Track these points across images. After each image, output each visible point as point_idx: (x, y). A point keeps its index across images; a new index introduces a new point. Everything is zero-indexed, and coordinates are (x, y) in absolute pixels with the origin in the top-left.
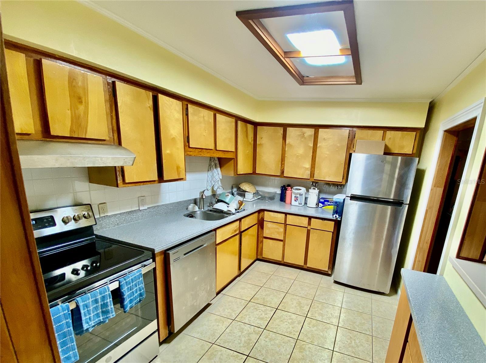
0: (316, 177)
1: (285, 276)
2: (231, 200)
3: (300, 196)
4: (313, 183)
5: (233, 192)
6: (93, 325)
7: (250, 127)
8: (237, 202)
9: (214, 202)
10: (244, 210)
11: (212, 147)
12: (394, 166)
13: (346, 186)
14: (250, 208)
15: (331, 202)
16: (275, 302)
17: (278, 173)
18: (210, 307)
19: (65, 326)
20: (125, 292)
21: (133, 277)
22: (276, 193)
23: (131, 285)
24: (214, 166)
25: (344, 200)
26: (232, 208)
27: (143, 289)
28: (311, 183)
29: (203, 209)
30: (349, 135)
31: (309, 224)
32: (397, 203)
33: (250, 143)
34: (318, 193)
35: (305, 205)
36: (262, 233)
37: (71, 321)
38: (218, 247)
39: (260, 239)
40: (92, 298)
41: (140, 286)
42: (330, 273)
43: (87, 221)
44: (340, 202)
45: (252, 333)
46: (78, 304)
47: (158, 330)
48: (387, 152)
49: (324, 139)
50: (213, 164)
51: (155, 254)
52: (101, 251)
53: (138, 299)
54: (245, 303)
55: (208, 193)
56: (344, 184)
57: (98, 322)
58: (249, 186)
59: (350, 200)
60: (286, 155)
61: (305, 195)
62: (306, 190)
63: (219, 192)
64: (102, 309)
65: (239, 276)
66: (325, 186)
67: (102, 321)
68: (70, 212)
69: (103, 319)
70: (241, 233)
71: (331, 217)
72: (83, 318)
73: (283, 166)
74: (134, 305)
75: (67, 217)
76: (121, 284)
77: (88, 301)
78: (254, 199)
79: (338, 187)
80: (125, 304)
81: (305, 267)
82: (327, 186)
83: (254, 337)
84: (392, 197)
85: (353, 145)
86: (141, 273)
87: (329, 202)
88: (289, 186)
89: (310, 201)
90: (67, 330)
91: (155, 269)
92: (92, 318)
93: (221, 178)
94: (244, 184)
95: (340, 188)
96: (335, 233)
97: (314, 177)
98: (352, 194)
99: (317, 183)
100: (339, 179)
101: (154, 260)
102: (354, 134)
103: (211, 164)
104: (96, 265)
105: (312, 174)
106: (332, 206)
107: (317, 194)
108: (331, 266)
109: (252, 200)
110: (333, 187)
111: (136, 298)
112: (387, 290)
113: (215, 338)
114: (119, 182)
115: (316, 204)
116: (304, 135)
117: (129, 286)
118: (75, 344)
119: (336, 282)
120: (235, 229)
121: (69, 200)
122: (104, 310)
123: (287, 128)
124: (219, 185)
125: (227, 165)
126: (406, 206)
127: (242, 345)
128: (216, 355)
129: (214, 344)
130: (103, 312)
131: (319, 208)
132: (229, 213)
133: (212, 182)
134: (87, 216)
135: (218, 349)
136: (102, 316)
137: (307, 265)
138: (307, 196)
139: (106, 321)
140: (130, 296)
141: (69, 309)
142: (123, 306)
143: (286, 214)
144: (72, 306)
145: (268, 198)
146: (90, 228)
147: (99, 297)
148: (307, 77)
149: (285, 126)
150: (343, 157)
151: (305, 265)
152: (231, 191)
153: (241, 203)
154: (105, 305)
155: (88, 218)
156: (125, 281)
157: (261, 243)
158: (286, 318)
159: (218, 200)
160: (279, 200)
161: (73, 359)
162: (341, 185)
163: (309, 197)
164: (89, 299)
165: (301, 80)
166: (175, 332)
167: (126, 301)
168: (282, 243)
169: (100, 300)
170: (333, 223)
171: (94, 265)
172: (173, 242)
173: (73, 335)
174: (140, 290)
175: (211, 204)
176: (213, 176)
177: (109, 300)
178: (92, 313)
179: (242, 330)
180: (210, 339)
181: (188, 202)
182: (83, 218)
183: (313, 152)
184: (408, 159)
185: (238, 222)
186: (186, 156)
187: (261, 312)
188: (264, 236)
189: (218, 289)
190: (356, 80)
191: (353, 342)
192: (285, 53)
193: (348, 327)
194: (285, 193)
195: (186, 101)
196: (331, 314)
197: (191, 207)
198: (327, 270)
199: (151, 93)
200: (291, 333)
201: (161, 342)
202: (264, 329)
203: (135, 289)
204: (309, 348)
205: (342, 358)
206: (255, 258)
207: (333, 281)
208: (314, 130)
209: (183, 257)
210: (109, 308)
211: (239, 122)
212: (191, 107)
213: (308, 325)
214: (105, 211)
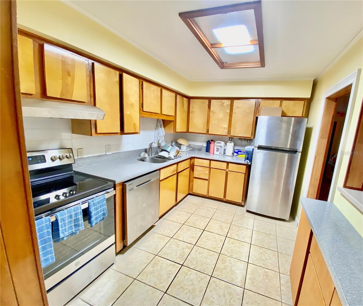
0: (232, 134)
1: (210, 207)
2: (171, 150)
3: (220, 148)
4: (229, 139)
5: (173, 145)
6: (67, 235)
7: (185, 100)
8: (175, 151)
9: (159, 152)
10: (180, 157)
11: (159, 112)
12: (289, 124)
13: (254, 141)
14: (184, 156)
15: (243, 152)
16: (203, 225)
17: (205, 131)
18: (154, 228)
19: (46, 234)
20: (93, 211)
21: (99, 200)
22: (202, 146)
23: (97, 206)
24: (160, 126)
25: (253, 149)
26: (172, 155)
27: (106, 210)
28: (228, 139)
29: (151, 156)
30: (255, 104)
31: (227, 167)
32: (293, 152)
33: (185, 111)
34: (233, 145)
35: (224, 154)
36: (192, 174)
37: (51, 231)
38: (161, 183)
39: (191, 179)
40: (68, 214)
41: (104, 207)
42: (243, 204)
43: (68, 160)
44: (250, 151)
45: (186, 248)
46: (57, 217)
47: (115, 243)
48: (284, 115)
49: (238, 107)
50: (159, 124)
51: (116, 184)
52: (77, 183)
53: (102, 217)
54: (180, 225)
55: (155, 145)
56: (253, 138)
57: (71, 233)
58: (184, 141)
59: (258, 149)
60: (210, 119)
61: (224, 148)
62: (225, 143)
63: (163, 144)
64: (74, 223)
65: (175, 205)
66: (238, 140)
67: (74, 232)
68: (57, 153)
69: (75, 231)
70: (178, 173)
71: (243, 162)
72: (60, 229)
73: (208, 126)
74: (98, 221)
75: (54, 157)
76: (90, 205)
77: (64, 216)
78: (187, 150)
79: (248, 141)
80: (92, 220)
81: (224, 200)
82: (240, 141)
83: (187, 251)
84: (288, 147)
85: (258, 111)
86: (105, 198)
87: (241, 152)
88: (212, 141)
89: (227, 151)
90: (48, 237)
91: (115, 196)
92: (67, 229)
93: (164, 135)
94: (179, 139)
95: (249, 142)
96: (247, 174)
97: (230, 134)
98: (258, 145)
99: (232, 138)
100: (249, 135)
101: (115, 189)
102: (259, 103)
103: (158, 125)
105: (229, 132)
106: (245, 155)
108: (244, 199)
109: (185, 151)
110: (244, 141)
111: (100, 217)
112: (287, 217)
113: (157, 251)
114: (93, 132)
115: (232, 154)
116: (223, 104)
117: (96, 207)
118: (53, 249)
119: (248, 211)
120: (174, 170)
121: (57, 145)
122: (76, 223)
123: (212, 100)
124: (163, 140)
125: (169, 126)
126: (299, 154)
127: (177, 256)
128: (158, 264)
129: (156, 255)
130: (75, 225)
131: (234, 157)
132: (169, 159)
133: (158, 137)
134: (68, 156)
135: (160, 260)
136: (75, 228)
137: (226, 198)
138: (225, 148)
139: (77, 233)
140: (96, 214)
141: (50, 221)
142: (90, 222)
143: (210, 160)
144: (53, 219)
145: (197, 149)
146: (70, 165)
147: (73, 213)
148: (226, 63)
149: (210, 99)
150: (251, 119)
151: (224, 199)
152: (171, 144)
153: (178, 152)
154: (77, 220)
155: (69, 158)
156: (93, 203)
157: (192, 182)
158: (211, 237)
159: (162, 150)
160: (205, 151)
161: (51, 261)
162: (250, 140)
163: (227, 148)
164: (66, 214)
165: (222, 65)
166: (128, 245)
167: (93, 217)
168: (207, 182)
169: (73, 216)
170: (245, 166)
171: (72, 192)
172: (129, 177)
173: (52, 242)
174: (104, 211)
175: (157, 153)
176: (158, 133)
177: (81, 216)
178: (67, 226)
179: (178, 246)
180: (153, 251)
181: (141, 151)
182: (66, 158)
183: (230, 117)
184: (299, 120)
185: (176, 165)
186: (141, 117)
187: (193, 232)
188: (194, 176)
189: (160, 215)
190: (261, 64)
191: (263, 256)
192: (212, 45)
193: (259, 245)
194: (210, 146)
195: (142, 79)
196: (245, 235)
197: (143, 155)
198: (241, 202)
199: (118, 72)
200: (215, 248)
201: (117, 252)
202: (195, 245)
203: (100, 210)
204: (230, 260)
205: (255, 268)
206: (187, 193)
207: (246, 210)
208: (230, 101)
209: (135, 188)
210: (80, 222)
211: (178, 96)
212: (145, 84)
213: (228, 243)
214: (81, 154)
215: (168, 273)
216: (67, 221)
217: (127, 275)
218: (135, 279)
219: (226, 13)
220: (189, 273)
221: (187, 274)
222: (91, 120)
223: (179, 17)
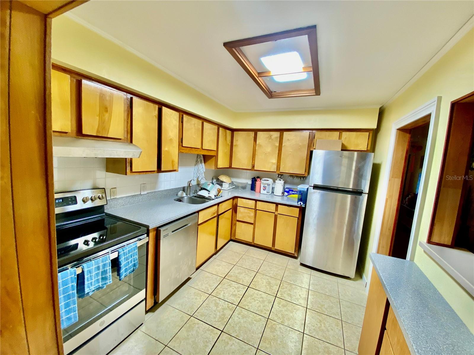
0: (282, 170)
1: (255, 257)
2: (211, 188)
3: (268, 186)
4: (278, 175)
5: (213, 182)
6: (93, 289)
7: (229, 132)
8: (216, 190)
9: (198, 190)
10: (222, 196)
11: (200, 147)
12: (351, 159)
13: (308, 178)
14: (227, 195)
15: (295, 192)
16: (247, 280)
17: (250, 167)
19: (70, 288)
20: (122, 261)
21: (130, 249)
22: (247, 183)
23: (128, 256)
24: (200, 162)
25: (308, 189)
26: (212, 195)
27: (137, 260)
28: (278, 176)
29: (190, 195)
30: (309, 136)
31: (277, 210)
32: (358, 193)
33: (229, 145)
34: (283, 183)
35: (273, 194)
36: (235, 217)
37: (76, 285)
38: (199, 227)
39: (234, 222)
40: (95, 265)
41: (135, 257)
42: (296, 255)
43: (101, 201)
44: (304, 191)
45: (226, 309)
46: (83, 269)
47: (146, 299)
48: (344, 149)
49: (288, 139)
50: (199, 160)
51: (149, 230)
52: (108, 226)
53: (132, 268)
54: (220, 279)
55: (194, 183)
56: (307, 176)
57: (97, 288)
58: (226, 178)
59: (313, 189)
60: (256, 153)
61: (272, 186)
62: (273, 181)
63: (203, 182)
64: (102, 275)
65: (215, 254)
66: (289, 178)
67: (100, 286)
68: (88, 194)
69: (102, 285)
70: (218, 216)
71: (295, 204)
72: (86, 283)
73: (254, 161)
74: (128, 274)
75: (86, 198)
76: (119, 254)
77: (91, 268)
78: (229, 188)
79: (301, 178)
80: (121, 272)
81: (273, 249)
82: (291, 178)
83: (228, 313)
84: (351, 186)
85: (313, 144)
86: (137, 246)
87: (293, 191)
88: (258, 177)
89: (276, 190)
90: (72, 292)
91: (148, 243)
92: (93, 283)
93: (205, 171)
94: (221, 176)
95: (303, 179)
96: (300, 218)
97: (280, 170)
98: (314, 184)
99: (282, 175)
100: (302, 172)
101: (148, 236)
102: (313, 135)
103: (197, 160)
104: (103, 238)
105: (278, 167)
106: (297, 195)
107: (283, 185)
108: (297, 249)
109: (228, 189)
110: (296, 178)
111: (130, 268)
112: (352, 275)
113: (193, 311)
114: (128, 171)
115: (282, 193)
116: (271, 137)
117: (126, 257)
118: (77, 306)
119: (302, 265)
120: (214, 212)
121: (89, 185)
122: (104, 276)
123: (258, 132)
124: (203, 176)
125: (210, 161)
126: (365, 195)
127: (217, 319)
128: (193, 328)
129: (191, 316)
130: (102, 279)
131: (285, 197)
132: (209, 199)
133: (198, 174)
134: (101, 197)
135: (196, 322)
136: (101, 282)
137: (275, 247)
138: (274, 186)
139: (104, 287)
140: (125, 266)
141: (76, 273)
142: (119, 275)
143: (256, 201)
144: (79, 271)
145: (241, 187)
146: (102, 207)
148: (275, 92)
149: (256, 131)
150: (305, 154)
151: (273, 247)
152: (211, 181)
153: (219, 191)
154: (105, 272)
155: (102, 199)
156: (123, 252)
157: (234, 225)
158: (257, 296)
159: (201, 188)
160: (250, 189)
161: (73, 320)
162: (304, 177)
163: (276, 187)
164: (93, 266)
165: (270, 94)
166: (160, 302)
167: (122, 269)
168: (252, 226)
169: (101, 268)
170: (298, 209)
171: (102, 237)
172: (164, 221)
173: (76, 298)
174: (134, 261)
175: (196, 192)
176: (198, 170)
177: (109, 268)
178: (93, 278)
179: (217, 305)
180: (188, 311)
181: (178, 190)
182: (98, 199)
183: (279, 150)
184: (363, 155)
185: (216, 206)
186: (180, 153)
187: (235, 289)
188: (237, 219)
189: (198, 265)
190: (315, 92)
191: (323, 325)
192: (259, 73)
193: (317, 309)
194: (255, 183)
195: (182, 113)
196: (300, 295)
197: (180, 193)
198: (294, 253)
199: (157, 106)
200: (262, 311)
201: (147, 310)
202: (237, 306)
203: (130, 260)
204: (280, 328)
205: (313, 342)
206: (229, 239)
207: (299, 263)
208: (279, 133)
209: (171, 234)
210: (108, 275)
211: (221, 129)
212: (186, 117)
213: (278, 305)
214: (115, 194)
215: (205, 340)
216: (94, 274)
217: (157, 339)
218: (166, 346)
219: (276, 41)
220: (230, 343)
221: (228, 343)
222: (126, 159)
223: (223, 46)
